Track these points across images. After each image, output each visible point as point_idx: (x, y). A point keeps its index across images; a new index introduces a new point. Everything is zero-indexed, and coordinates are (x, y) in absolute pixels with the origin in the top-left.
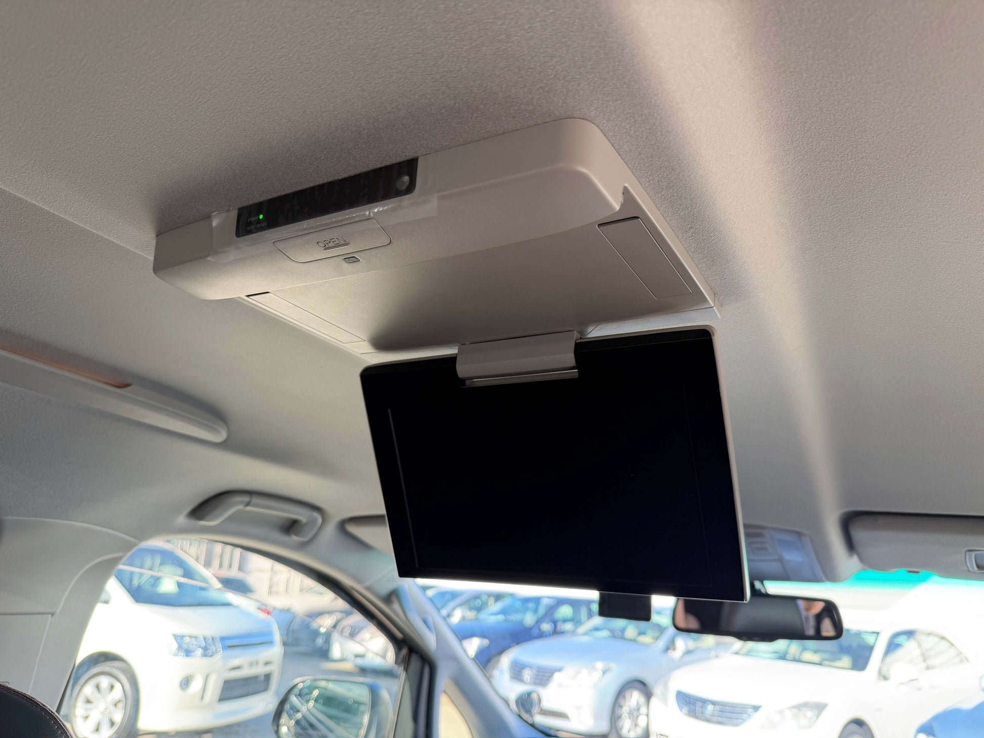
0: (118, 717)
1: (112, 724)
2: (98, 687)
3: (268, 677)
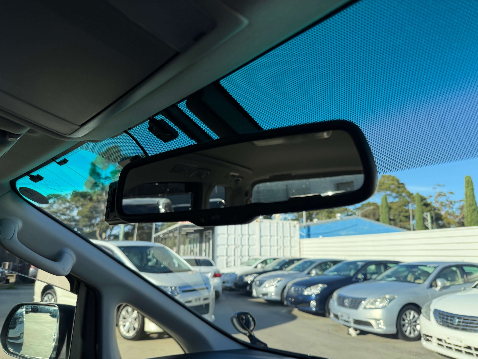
0: (136, 325)
1: (135, 329)
2: (127, 311)
3: (207, 305)
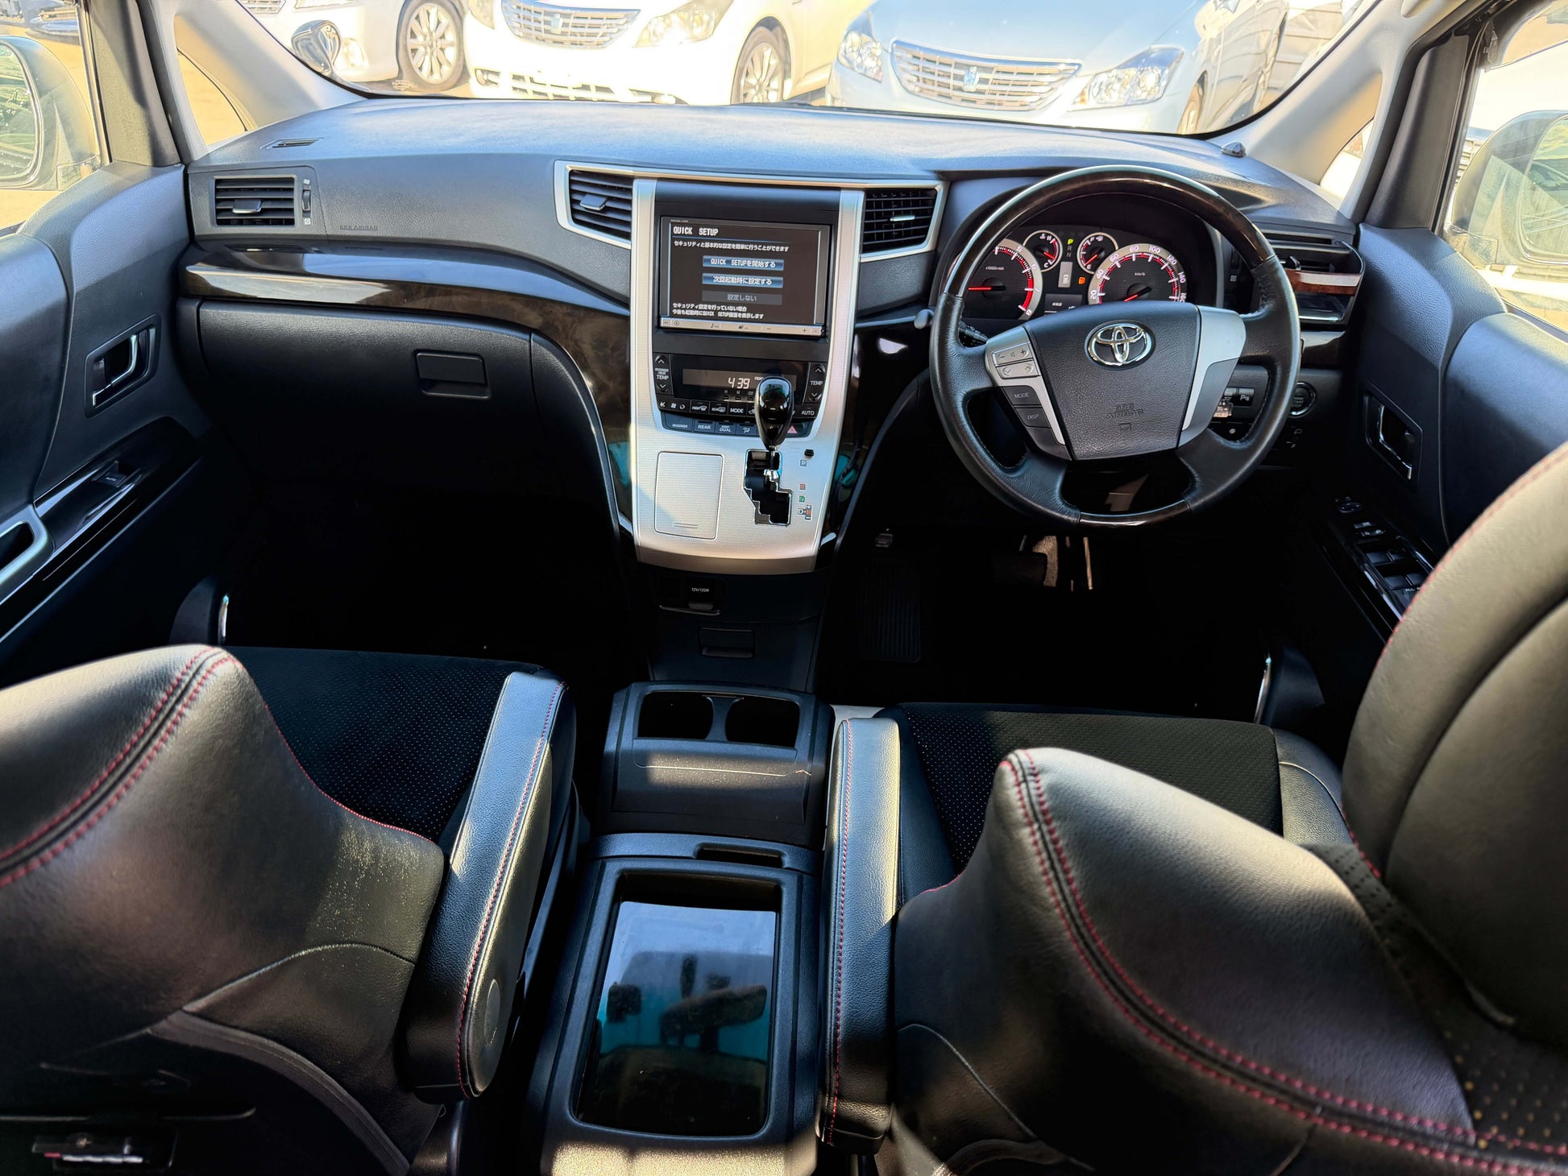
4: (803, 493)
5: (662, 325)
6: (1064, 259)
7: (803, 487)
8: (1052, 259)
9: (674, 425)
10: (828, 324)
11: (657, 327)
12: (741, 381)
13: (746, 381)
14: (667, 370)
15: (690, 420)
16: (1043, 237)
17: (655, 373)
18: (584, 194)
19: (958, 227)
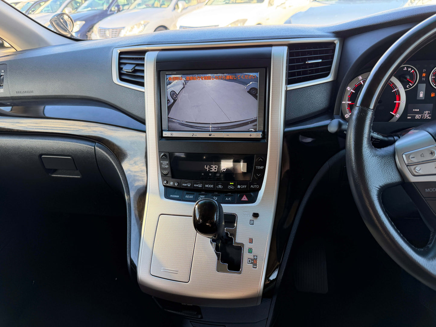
4: (250, 246)
5: (164, 135)
6: (421, 82)
7: (251, 241)
8: (412, 83)
9: (171, 196)
10: (266, 130)
11: (160, 137)
12: (212, 167)
13: (216, 167)
14: (167, 162)
15: (181, 192)
16: (405, 69)
17: (161, 164)
18: (125, 64)
19: (351, 67)
